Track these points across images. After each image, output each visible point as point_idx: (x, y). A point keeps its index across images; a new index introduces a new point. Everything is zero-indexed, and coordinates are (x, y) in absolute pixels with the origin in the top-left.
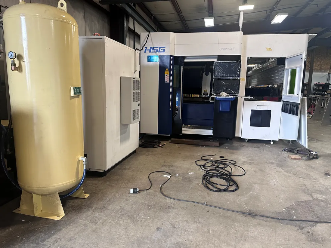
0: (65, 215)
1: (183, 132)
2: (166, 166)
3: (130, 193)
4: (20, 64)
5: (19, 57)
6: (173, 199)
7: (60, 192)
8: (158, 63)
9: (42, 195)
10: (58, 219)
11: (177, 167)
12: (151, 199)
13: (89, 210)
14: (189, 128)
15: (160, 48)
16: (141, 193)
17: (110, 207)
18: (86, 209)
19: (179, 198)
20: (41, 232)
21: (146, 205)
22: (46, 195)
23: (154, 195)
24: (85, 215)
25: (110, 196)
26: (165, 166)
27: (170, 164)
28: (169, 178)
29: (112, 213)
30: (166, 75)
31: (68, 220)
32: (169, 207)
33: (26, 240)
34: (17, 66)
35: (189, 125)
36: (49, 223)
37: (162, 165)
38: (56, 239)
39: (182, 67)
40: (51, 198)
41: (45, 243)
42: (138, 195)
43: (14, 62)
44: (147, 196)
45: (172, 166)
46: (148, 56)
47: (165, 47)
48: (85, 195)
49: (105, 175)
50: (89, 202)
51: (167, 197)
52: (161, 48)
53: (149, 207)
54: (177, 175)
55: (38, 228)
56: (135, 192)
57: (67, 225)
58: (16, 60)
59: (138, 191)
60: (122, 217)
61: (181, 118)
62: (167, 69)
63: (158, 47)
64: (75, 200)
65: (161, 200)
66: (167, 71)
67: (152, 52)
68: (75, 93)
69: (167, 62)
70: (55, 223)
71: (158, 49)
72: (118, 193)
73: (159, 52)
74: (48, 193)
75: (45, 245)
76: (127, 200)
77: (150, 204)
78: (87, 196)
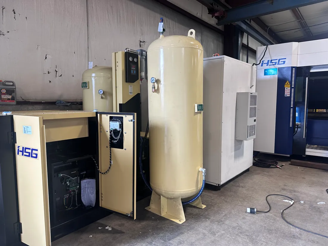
0: (186, 220)
1: (307, 153)
2: (287, 190)
3: (246, 212)
4: (158, 87)
5: (158, 81)
6: (298, 228)
7: (182, 198)
8: (277, 76)
9: (167, 198)
10: (180, 223)
11: (301, 193)
12: (271, 223)
13: (207, 221)
14: (316, 149)
15: (279, 60)
16: (259, 215)
17: (227, 222)
18: (204, 219)
19: (306, 229)
20: (167, 231)
21: (266, 228)
22: (171, 199)
23: (275, 220)
24: (203, 224)
25: (226, 212)
26: (285, 189)
27: (291, 189)
28: (292, 203)
29: (229, 228)
30: (286, 88)
31: (189, 226)
32: (294, 236)
33: (156, 235)
34: (156, 88)
35: (315, 145)
36: (173, 225)
37: (282, 189)
38: (180, 240)
39: (307, 78)
40: (174, 202)
41: (171, 242)
42: (255, 216)
43: (154, 85)
44: (266, 219)
45: (295, 191)
46: (265, 70)
47: (286, 59)
48: (202, 205)
49: (219, 189)
50: (206, 213)
51: (290, 224)
52: (281, 60)
53: (270, 231)
54: (302, 202)
55: (165, 227)
56: (252, 212)
57: (188, 230)
58: (155, 84)
59: (255, 211)
60: (240, 234)
61: (305, 137)
62: (288, 82)
63: (277, 60)
64: (194, 209)
65: (283, 226)
66: (287, 83)
67: (270, 65)
68: (198, 110)
69: (288, 74)
70: (178, 226)
71: (277, 61)
72: (234, 209)
73: (278, 64)
74: (173, 197)
75: (171, 244)
76: (244, 218)
77: (271, 228)
78: (204, 206)
